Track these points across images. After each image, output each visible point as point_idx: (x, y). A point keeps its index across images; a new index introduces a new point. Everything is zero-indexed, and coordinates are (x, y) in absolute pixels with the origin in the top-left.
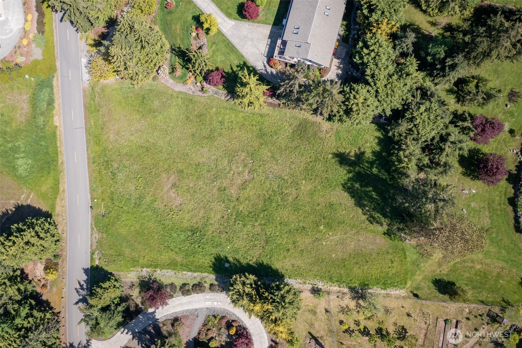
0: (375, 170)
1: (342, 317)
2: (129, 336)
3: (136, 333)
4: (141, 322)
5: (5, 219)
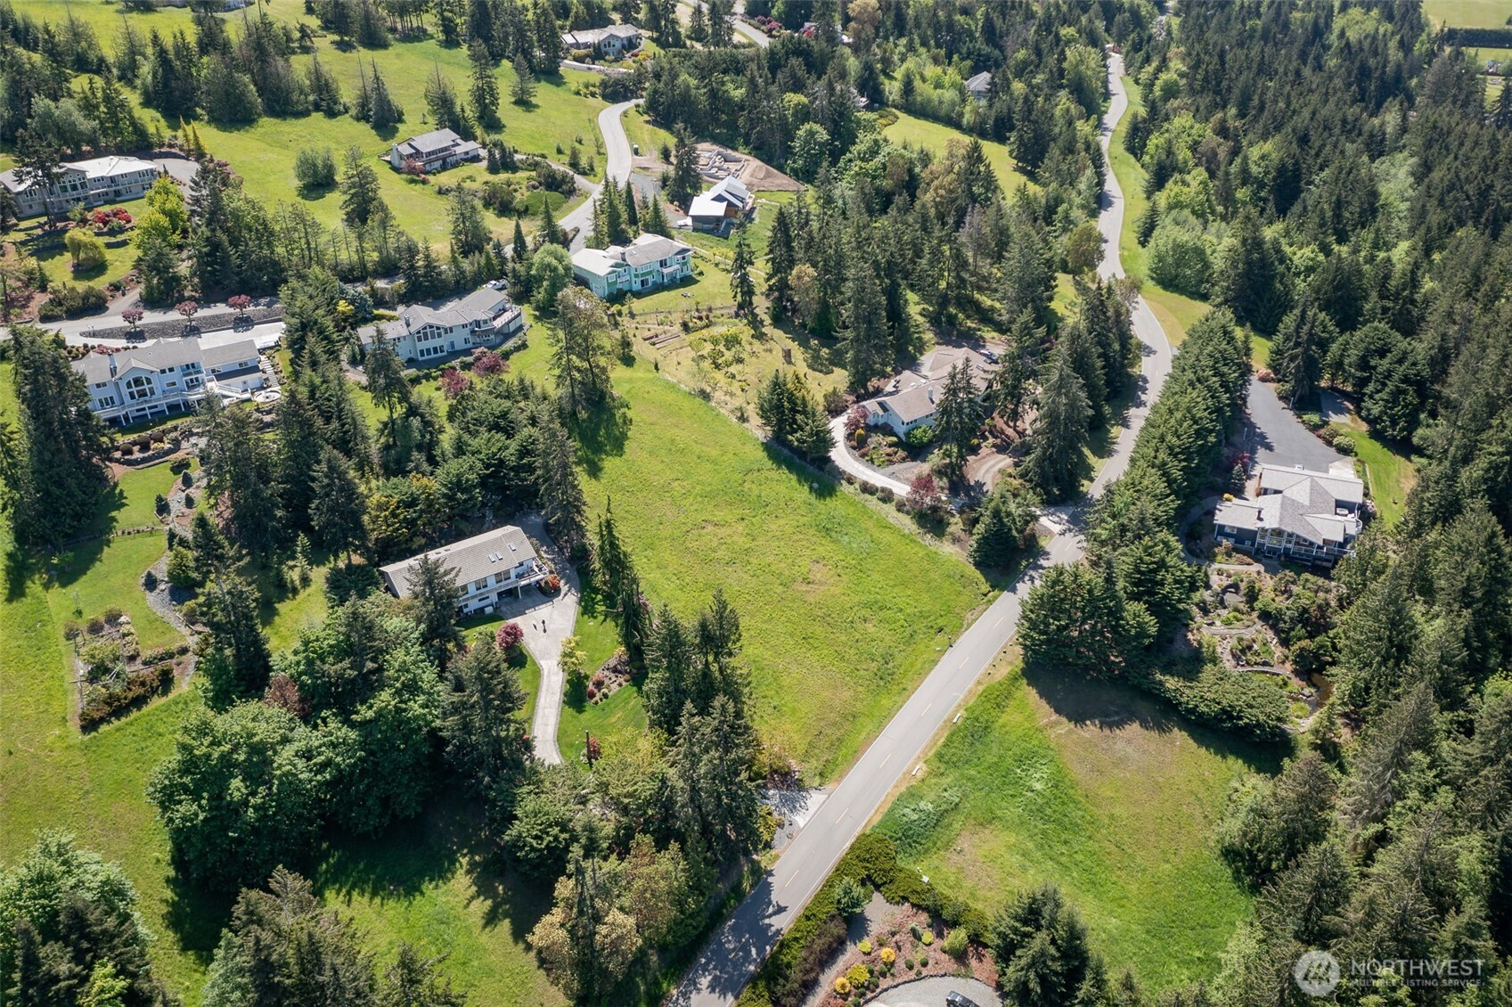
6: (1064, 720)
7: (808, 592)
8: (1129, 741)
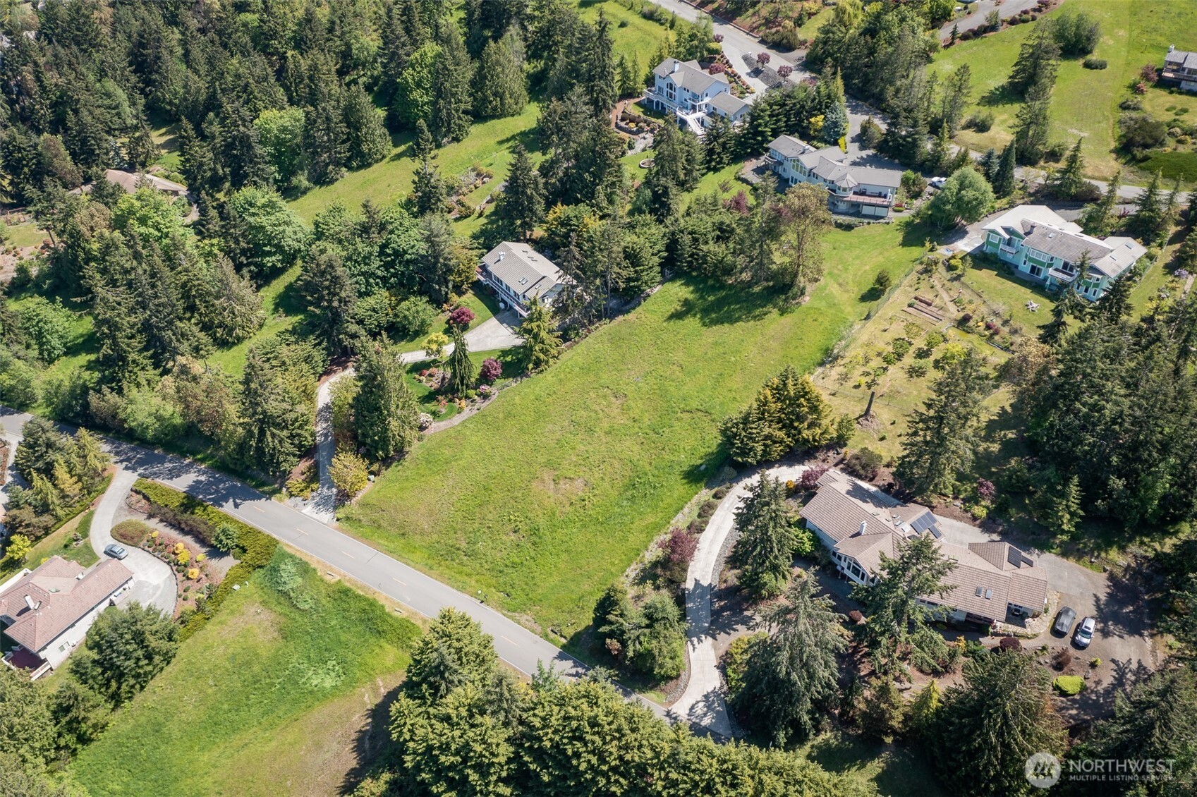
0: (711, 298)
1: (851, 383)
2: (708, 641)
3: (709, 628)
4: (698, 610)
5: (367, 742)
6: (378, 701)
7: (543, 481)
8: (337, 755)
